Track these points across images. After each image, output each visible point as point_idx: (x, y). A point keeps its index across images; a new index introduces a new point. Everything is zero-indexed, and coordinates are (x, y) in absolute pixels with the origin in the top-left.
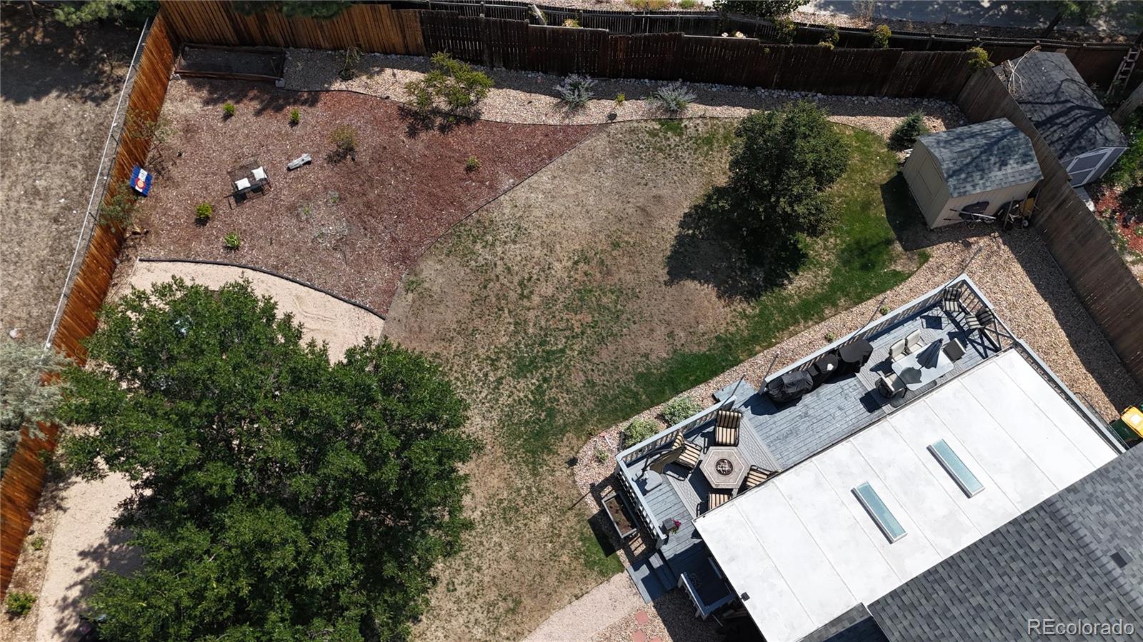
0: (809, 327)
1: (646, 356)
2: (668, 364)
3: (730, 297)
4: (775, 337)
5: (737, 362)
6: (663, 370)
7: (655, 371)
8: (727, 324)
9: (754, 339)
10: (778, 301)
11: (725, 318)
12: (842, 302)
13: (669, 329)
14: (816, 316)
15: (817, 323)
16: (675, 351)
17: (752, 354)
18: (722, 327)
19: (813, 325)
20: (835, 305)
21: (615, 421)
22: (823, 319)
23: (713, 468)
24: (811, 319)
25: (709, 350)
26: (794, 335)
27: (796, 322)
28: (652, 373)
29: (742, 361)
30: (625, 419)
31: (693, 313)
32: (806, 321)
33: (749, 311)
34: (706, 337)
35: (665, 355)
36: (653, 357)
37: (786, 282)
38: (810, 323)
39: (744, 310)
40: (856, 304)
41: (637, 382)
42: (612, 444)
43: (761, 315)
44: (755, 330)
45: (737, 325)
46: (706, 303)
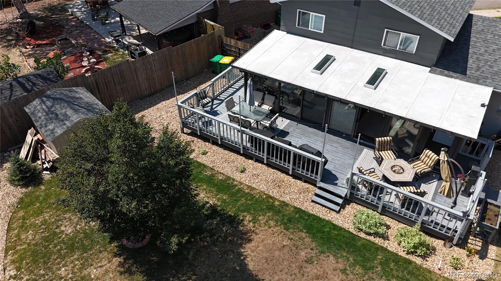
0: (240, 182)
1: (344, 271)
2: (338, 253)
3: (246, 234)
4: (261, 196)
5: (298, 210)
6: (345, 254)
7: (351, 259)
8: (270, 227)
9: (271, 208)
10: (228, 205)
11: (266, 230)
12: (209, 173)
13: (305, 265)
14: (228, 182)
15: (234, 180)
16: (322, 252)
17: (284, 204)
18: (274, 230)
19: (237, 181)
20: (213, 176)
21: (419, 268)
22: (229, 178)
23: (404, 174)
24: (232, 183)
25: (302, 231)
26: (252, 188)
27: (240, 190)
28: (354, 260)
29: (295, 208)
30: (410, 262)
31: (277, 253)
32: (236, 185)
33: (249, 218)
34: (291, 236)
35: (331, 258)
36: (341, 266)
37: (208, 205)
38: (236, 183)
39: (250, 221)
40: (205, 166)
41: (372, 268)
42: (439, 260)
43: (247, 210)
44: (262, 210)
45: (267, 222)
46: (261, 248)
